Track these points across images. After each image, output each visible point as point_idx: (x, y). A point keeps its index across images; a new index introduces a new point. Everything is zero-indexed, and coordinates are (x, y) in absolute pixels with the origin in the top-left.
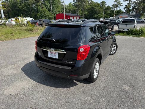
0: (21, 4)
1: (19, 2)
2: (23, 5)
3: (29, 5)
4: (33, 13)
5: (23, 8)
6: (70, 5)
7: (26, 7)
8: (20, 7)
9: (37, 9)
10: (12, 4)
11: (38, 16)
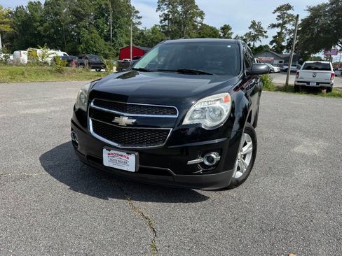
0: (42, 22)
1: (38, 19)
2: (47, 24)
3: (61, 26)
4: (70, 44)
5: (45, 31)
6: (154, 30)
7: (52, 30)
8: (39, 28)
9: (79, 34)
10: (23, 22)
11: (80, 49)
